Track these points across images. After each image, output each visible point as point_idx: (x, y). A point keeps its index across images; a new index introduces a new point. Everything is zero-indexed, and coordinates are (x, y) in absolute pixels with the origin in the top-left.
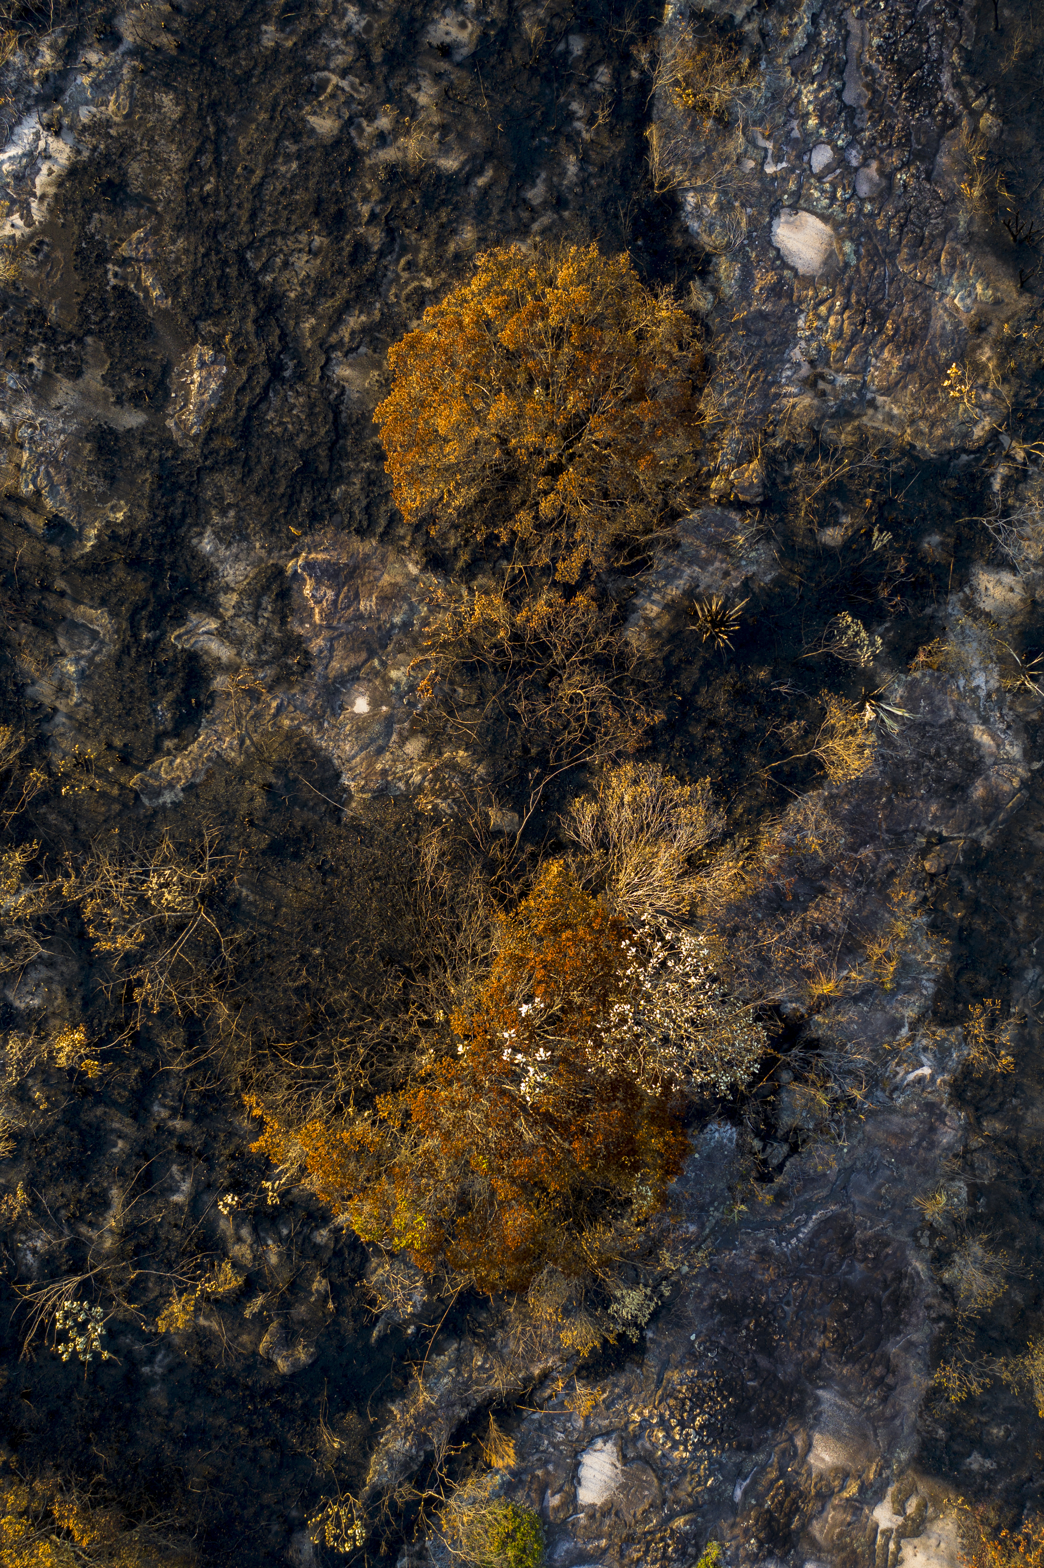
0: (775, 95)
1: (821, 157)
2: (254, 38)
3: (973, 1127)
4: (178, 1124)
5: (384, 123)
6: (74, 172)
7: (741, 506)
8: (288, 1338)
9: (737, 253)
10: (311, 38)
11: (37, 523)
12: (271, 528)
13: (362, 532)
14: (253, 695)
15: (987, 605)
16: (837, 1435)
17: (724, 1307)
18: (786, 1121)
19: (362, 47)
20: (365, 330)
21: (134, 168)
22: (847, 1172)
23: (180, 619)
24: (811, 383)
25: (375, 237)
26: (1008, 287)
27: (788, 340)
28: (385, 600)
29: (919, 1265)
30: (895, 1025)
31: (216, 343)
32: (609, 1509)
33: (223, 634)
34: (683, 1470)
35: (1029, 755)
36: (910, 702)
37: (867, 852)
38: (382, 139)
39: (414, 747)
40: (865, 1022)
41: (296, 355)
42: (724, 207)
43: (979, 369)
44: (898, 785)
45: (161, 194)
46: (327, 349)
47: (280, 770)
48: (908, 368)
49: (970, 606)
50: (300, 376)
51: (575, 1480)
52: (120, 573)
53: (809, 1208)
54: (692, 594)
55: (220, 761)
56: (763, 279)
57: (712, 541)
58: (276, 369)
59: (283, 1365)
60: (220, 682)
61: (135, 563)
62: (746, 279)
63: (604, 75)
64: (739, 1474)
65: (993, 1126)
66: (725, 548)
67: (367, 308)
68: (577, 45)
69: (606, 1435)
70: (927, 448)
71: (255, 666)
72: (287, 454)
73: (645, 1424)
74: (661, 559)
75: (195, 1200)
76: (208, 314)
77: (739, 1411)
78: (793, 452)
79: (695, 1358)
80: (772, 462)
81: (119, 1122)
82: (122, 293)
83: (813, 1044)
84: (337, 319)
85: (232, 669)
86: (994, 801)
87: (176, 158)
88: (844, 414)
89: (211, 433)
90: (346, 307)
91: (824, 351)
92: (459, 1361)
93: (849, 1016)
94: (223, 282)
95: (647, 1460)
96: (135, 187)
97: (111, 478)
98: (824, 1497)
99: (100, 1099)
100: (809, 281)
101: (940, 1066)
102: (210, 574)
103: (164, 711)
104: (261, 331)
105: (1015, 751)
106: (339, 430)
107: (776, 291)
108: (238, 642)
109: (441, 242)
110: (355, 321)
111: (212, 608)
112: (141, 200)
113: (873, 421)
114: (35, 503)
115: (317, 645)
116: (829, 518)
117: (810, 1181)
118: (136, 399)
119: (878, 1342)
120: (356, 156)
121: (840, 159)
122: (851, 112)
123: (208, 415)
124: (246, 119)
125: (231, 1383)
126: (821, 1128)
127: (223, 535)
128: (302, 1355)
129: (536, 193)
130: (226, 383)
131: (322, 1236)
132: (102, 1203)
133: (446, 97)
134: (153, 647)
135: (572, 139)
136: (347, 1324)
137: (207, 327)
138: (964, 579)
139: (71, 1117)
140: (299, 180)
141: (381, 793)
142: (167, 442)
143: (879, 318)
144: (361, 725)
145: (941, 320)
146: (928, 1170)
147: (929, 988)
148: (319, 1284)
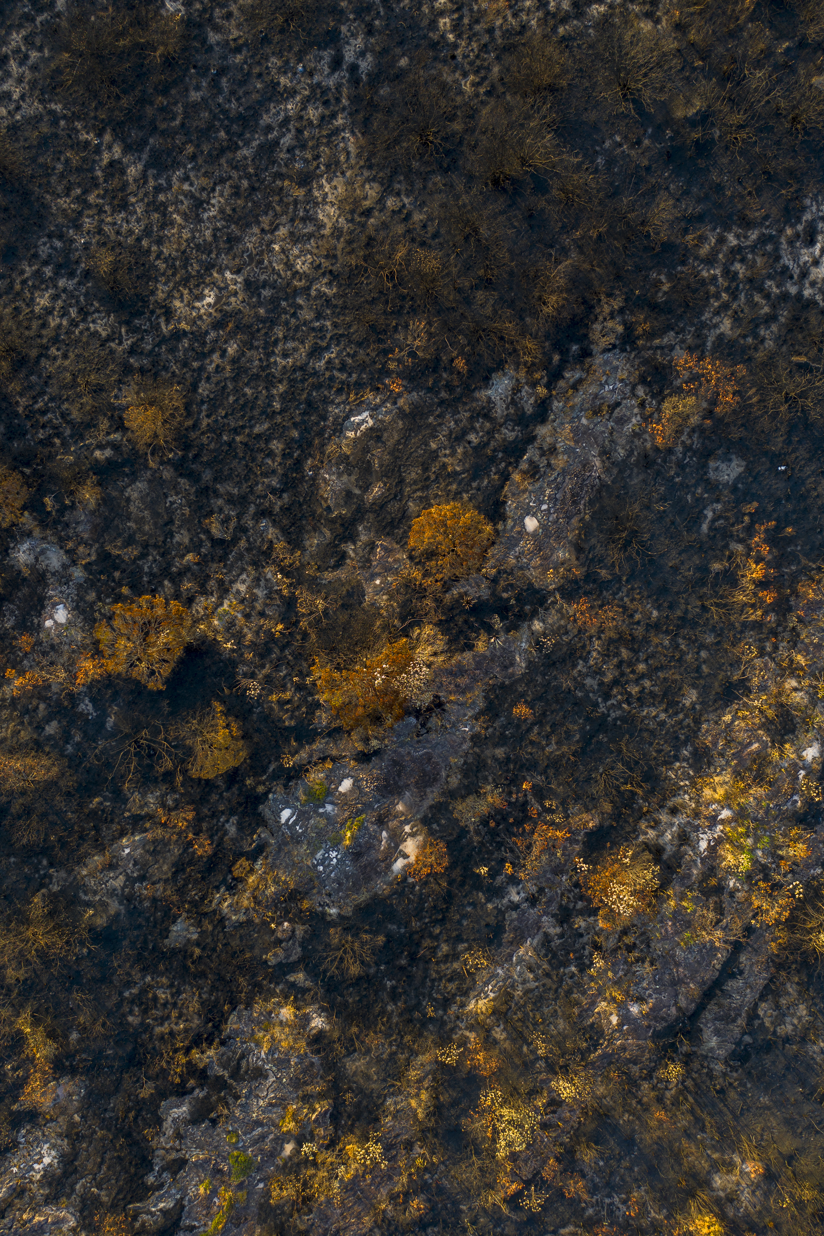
0: (541, 488)
1: (544, 507)
2: (427, 418)
3: (472, 748)
4: (290, 657)
5: (447, 452)
6: (371, 429)
7: (487, 578)
8: (291, 718)
9: (515, 520)
10: (440, 425)
11: (325, 505)
12: (377, 532)
13: (397, 543)
14: (354, 568)
15: (534, 628)
16: (406, 804)
17: (394, 761)
18: (429, 725)
19: (451, 432)
20: (421, 497)
21: (385, 435)
22: (438, 744)
23: (346, 542)
24: (517, 558)
25: (433, 477)
26: (574, 558)
27: (517, 545)
28: (395, 561)
29: (443, 774)
30: (465, 715)
31: (385, 485)
32: (344, 794)
33: (354, 550)
34: (366, 794)
35: (527, 668)
36: (503, 642)
37: (478, 672)
38: (445, 455)
39: (385, 597)
40: (458, 711)
41: (402, 495)
42: (516, 508)
43: (558, 573)
44: (492, 660)
45: (389, 443)
46: (409, 497)
47: (352, 588)
48: (541, 565)
49: (529, 627)
50: (400, 500)
51: (340, 784)
52: (338, 525)
53: (425, 748)
54: (466, 593)
55: (339, 579)
56: (517, 529)
57: (476, 583)
58: (396, 496)
59: (287, 723)
60: (348, 561)
61: (342, 525)
62: (514, 527)
63: (503, 465)
64: (378, 802)
65: (477, 750)
66: (479, 586)
67: (423, 492)
68: (500, 455)
69: (352, 777)
70: (536, 586)
71: (358, 561)
72: (388, 517)
73: (362, 779)
74: (462, 582)
75: (285, 676)
76: (386, 476)
77: (386, 787)
78: (505, 572)
79: (381, 769)
80: (499, 572)
81: (276, 650)
82: (369, 462)
83: (444, 710)
84: (415, 491)
85: (352, 559)
86: (513, 674)
87: (396, 437)
88: (521, 568)
89: (374, 504)
90: (418, 490)
91: (523, 552)
92: (327, 743)
93: (456, 707)
94: (393, 470)
95: (359, 787)
96: (384, 439)
97: (346, 503)
98: (396, 817)
99: (275, 643)
100: (528, 534)
101: (471, 730)
102: (358, 535)
103: (332, 562)
104: (396, 486)
105: (524, 665)
106: (403, 517)
107: (519, 533)
108: (357, 554)
109: (447, 485)
110: (419, 494)
111: (354, 543)
112: (383, 443)
113: (527, 573)
114: (326, 500)
115: (375, 563)
116: (505, 590)
117: (428, 741)
118: (360, 487)
119: (425, 787)
120: (437, 456)
121: (549, 509)
122: (557, 500)
123: (374, 498)
124: (416, 436)
125: (273, 722)
126: (436, 731)
127: (365, 528)
128: (293, 723)
129: (474, 485)
130: (383, 494)
131: (310, 699)
132: (263, 666)
133: (465, 453)
134: (336, 546)
135: (489, 476)
136: (306, 722)
137: (385, 479)
138: (531, 620)
139: (266, 644)
140: (422, 456)
141: (373, 604)
142: (363, 501)
143: (540, 550)
144: (376, 586)
145: (554, 557)
146: (456, 753)
147: (477, 710)
148: (304, 709)
